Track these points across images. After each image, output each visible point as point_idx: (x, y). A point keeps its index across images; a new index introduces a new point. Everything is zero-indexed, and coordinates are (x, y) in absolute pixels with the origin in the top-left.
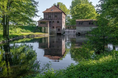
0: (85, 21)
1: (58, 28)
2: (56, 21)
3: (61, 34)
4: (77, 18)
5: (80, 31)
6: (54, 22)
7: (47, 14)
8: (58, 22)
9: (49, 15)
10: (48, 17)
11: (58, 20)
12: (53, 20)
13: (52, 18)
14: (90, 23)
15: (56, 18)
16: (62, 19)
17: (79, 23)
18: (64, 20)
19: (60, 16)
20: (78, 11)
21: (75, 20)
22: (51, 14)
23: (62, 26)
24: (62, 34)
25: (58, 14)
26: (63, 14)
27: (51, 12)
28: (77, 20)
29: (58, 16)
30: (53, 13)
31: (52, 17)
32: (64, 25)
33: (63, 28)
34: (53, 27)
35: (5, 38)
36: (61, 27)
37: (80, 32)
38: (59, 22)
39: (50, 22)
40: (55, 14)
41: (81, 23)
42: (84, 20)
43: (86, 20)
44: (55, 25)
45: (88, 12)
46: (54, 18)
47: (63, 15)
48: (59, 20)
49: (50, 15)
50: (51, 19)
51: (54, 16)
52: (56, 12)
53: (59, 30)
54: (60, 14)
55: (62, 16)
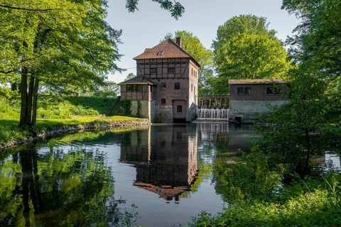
0: (255, 84)
1: (177, 104)
2: (171, 83)
3: (187, 120)
4: (233, 75)
5: (240, 113)
6: (165, 86)
7: (147, 64)
8: (177, 87)
9: (152, 66)
10: (148, 72)
11: (176, 81)
12: (162, 81)
13: (159, 76)
14: (269, 91)
15: (170, 76)
16: (188, 78)
17: (238, 89)
18: (194, 81)
19: (183, 70)
20: (236, 54)
21: (227, 81)
22: (158, 64)
23: (188, 98)
24: (189, 122)
25: (179, 63)
26: (190, 65)
27: (159, 57)
28: (232, 81)
29: (177, 70)
30: (162, 62)
31: (159, 71)
32: (195, 96)
33: (190, 103)
34: (164, 101)
35: (25, 132)
36: (186, 101)
37: (242, 116)
38: (181, 87)
39: (154, 86)
40: (168, 63)
41: (243, 91)
42: (251, 81)
43: (259, 81)
44: (169, 94)
45: (263, 59)
46: (165, 76)
47: (192, 66)
48: (180, 81)
49: (155, 66)
50: (157, 78)
51: (165, 70)
52: (171, 59)
53: (180, 109)
54: (184, 63)
55: (187, 68)
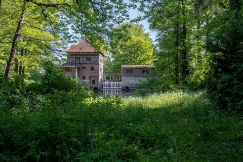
0: (136, 68)
1: (92, 79)
2: (88, 67)
3: (98, 88)
4: (124, 62)
5: (128, 84)
6: (84, 68)
7: (74, 55)
8: (92, 69)
9: (77, 56)
10: (74, 60)
11: (91, 65)
12: (83, 65)
13: (81, 62)
14: (143, 72)
15: (88, 62)
16: (99, 64)
17: (127, 70)
18: (102, 65)
19: (96, 59)
21: (120, 65)
22: (80, 55)
23: (98, 75)
24: (99, 90)
25: (93, 55)
27: (81, 51)
28: (123, 66)
29: (92, 59)
30: (83, 54)
31: (81, 59)
32: (102, 75)
33: (100, 79)
34: (84, 78)
36: (98, 77)
37: (129, 86)
38: (94, 69)
39: (79, 69)
40: (87, 55)
41: (129, 71)
42: (135, 66)
43: (138, 66)
44: (87, 73)
45: (141, 53)
46: (85, 62)
47: (101, 57)
48: (94, 66)
49: (79, 56)
50: (80, 64)
51: (85, 59)
52: (89, 52)
53: (94, 82)
54: (96, 55)
55: (98, 58)
